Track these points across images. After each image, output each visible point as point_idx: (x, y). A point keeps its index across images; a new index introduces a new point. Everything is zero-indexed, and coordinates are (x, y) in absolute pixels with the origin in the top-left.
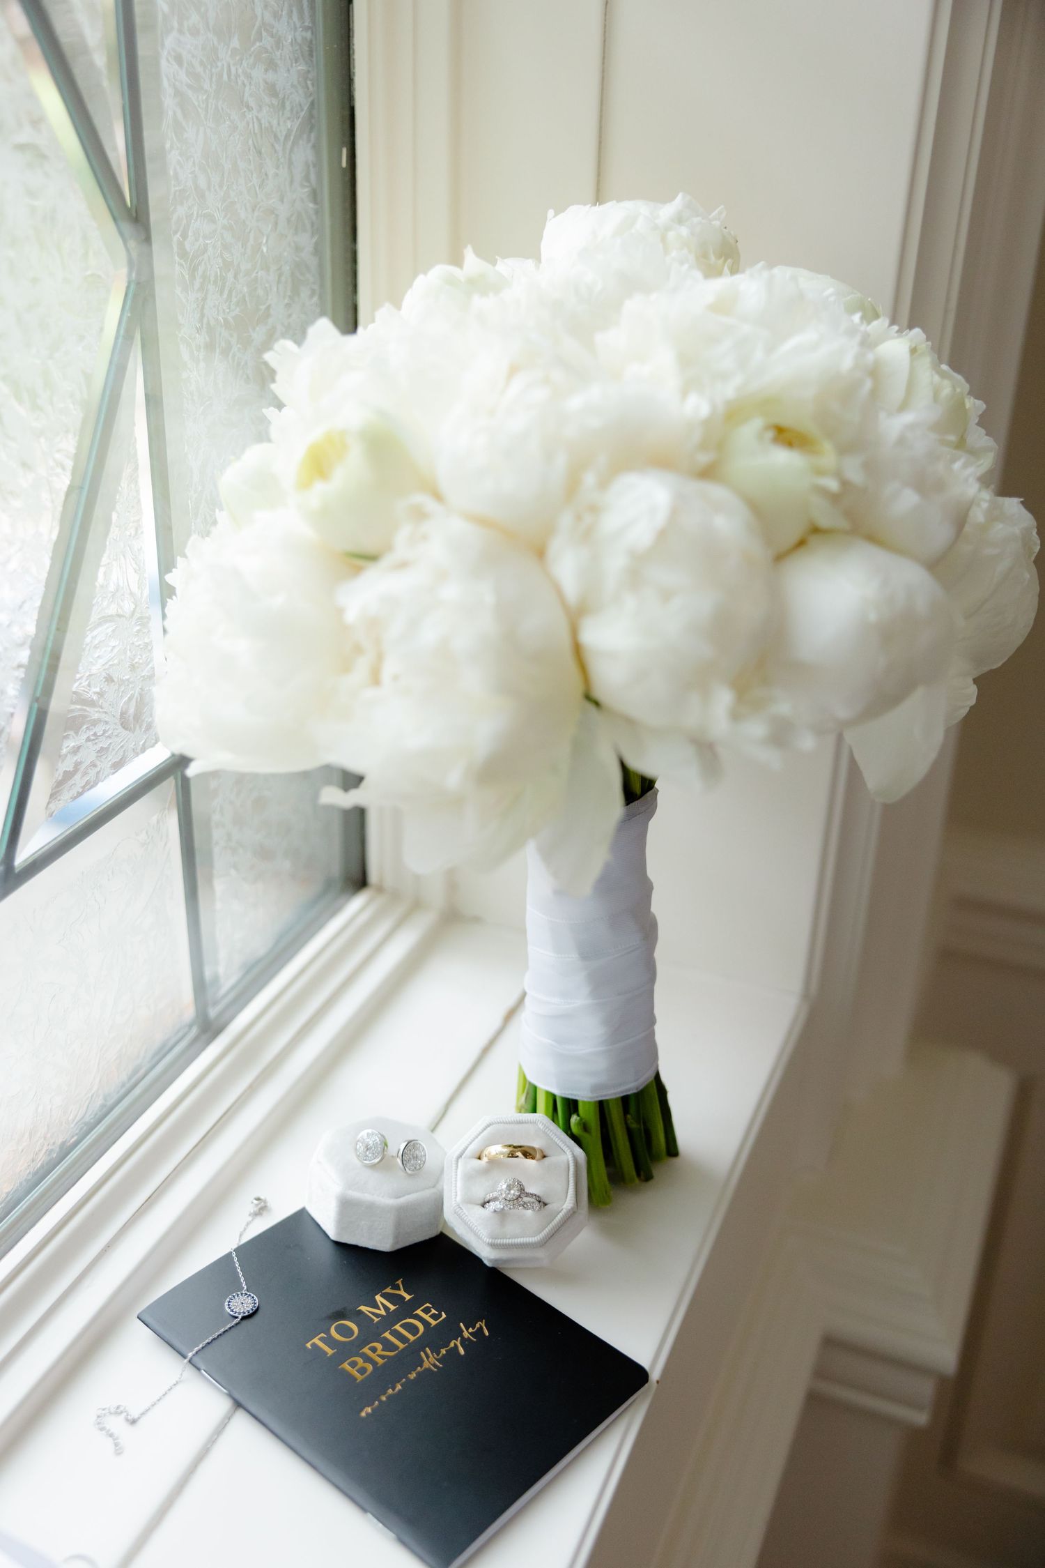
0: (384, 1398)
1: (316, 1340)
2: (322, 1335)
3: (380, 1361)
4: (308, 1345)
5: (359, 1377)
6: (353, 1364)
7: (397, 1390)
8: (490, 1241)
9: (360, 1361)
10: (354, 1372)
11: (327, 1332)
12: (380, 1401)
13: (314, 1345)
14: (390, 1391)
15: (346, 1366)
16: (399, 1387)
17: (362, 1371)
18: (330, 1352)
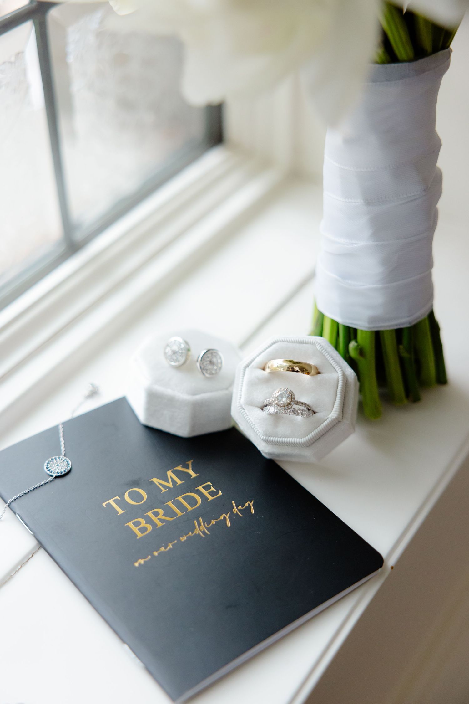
0: (156, 554)
1: (111, 501)
2: (117, 497)
3: (159, 524)
4: (104, 504)
5: (139, 535)
6: (137, 524)
7: (168, 548)
8: (264, 438)
9: (143, 521)
10: (136, 530)
11: (122, 496)
12: (153, 556)
13: (109, 504)
14: (162, 549)
15: (130, 524)
16: (170, 546)
17: (143, 530)
18: (120, 511)
